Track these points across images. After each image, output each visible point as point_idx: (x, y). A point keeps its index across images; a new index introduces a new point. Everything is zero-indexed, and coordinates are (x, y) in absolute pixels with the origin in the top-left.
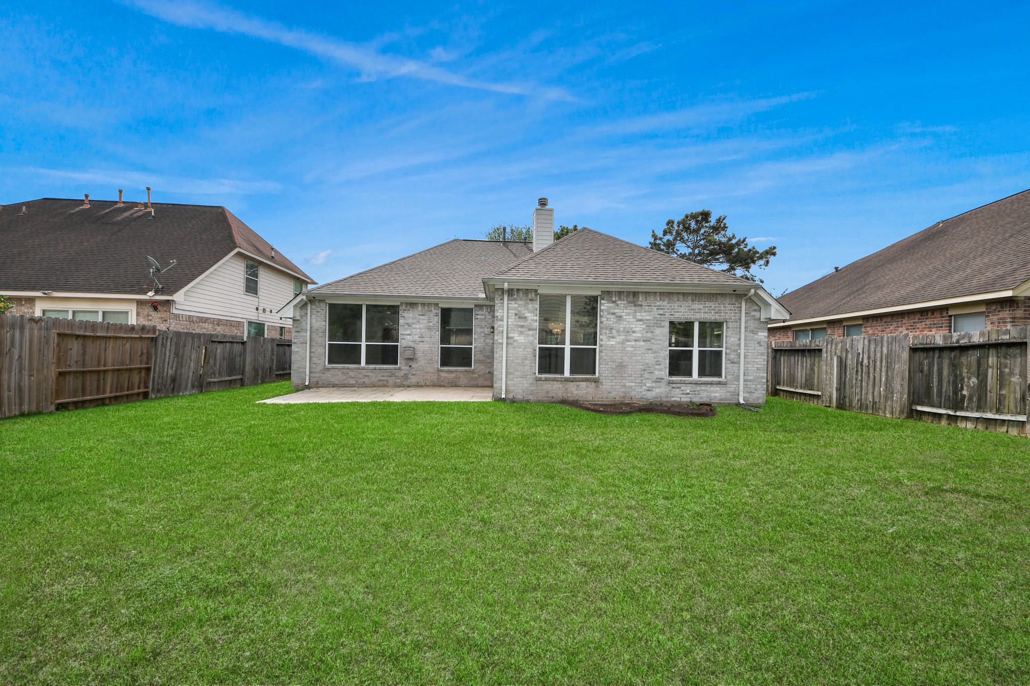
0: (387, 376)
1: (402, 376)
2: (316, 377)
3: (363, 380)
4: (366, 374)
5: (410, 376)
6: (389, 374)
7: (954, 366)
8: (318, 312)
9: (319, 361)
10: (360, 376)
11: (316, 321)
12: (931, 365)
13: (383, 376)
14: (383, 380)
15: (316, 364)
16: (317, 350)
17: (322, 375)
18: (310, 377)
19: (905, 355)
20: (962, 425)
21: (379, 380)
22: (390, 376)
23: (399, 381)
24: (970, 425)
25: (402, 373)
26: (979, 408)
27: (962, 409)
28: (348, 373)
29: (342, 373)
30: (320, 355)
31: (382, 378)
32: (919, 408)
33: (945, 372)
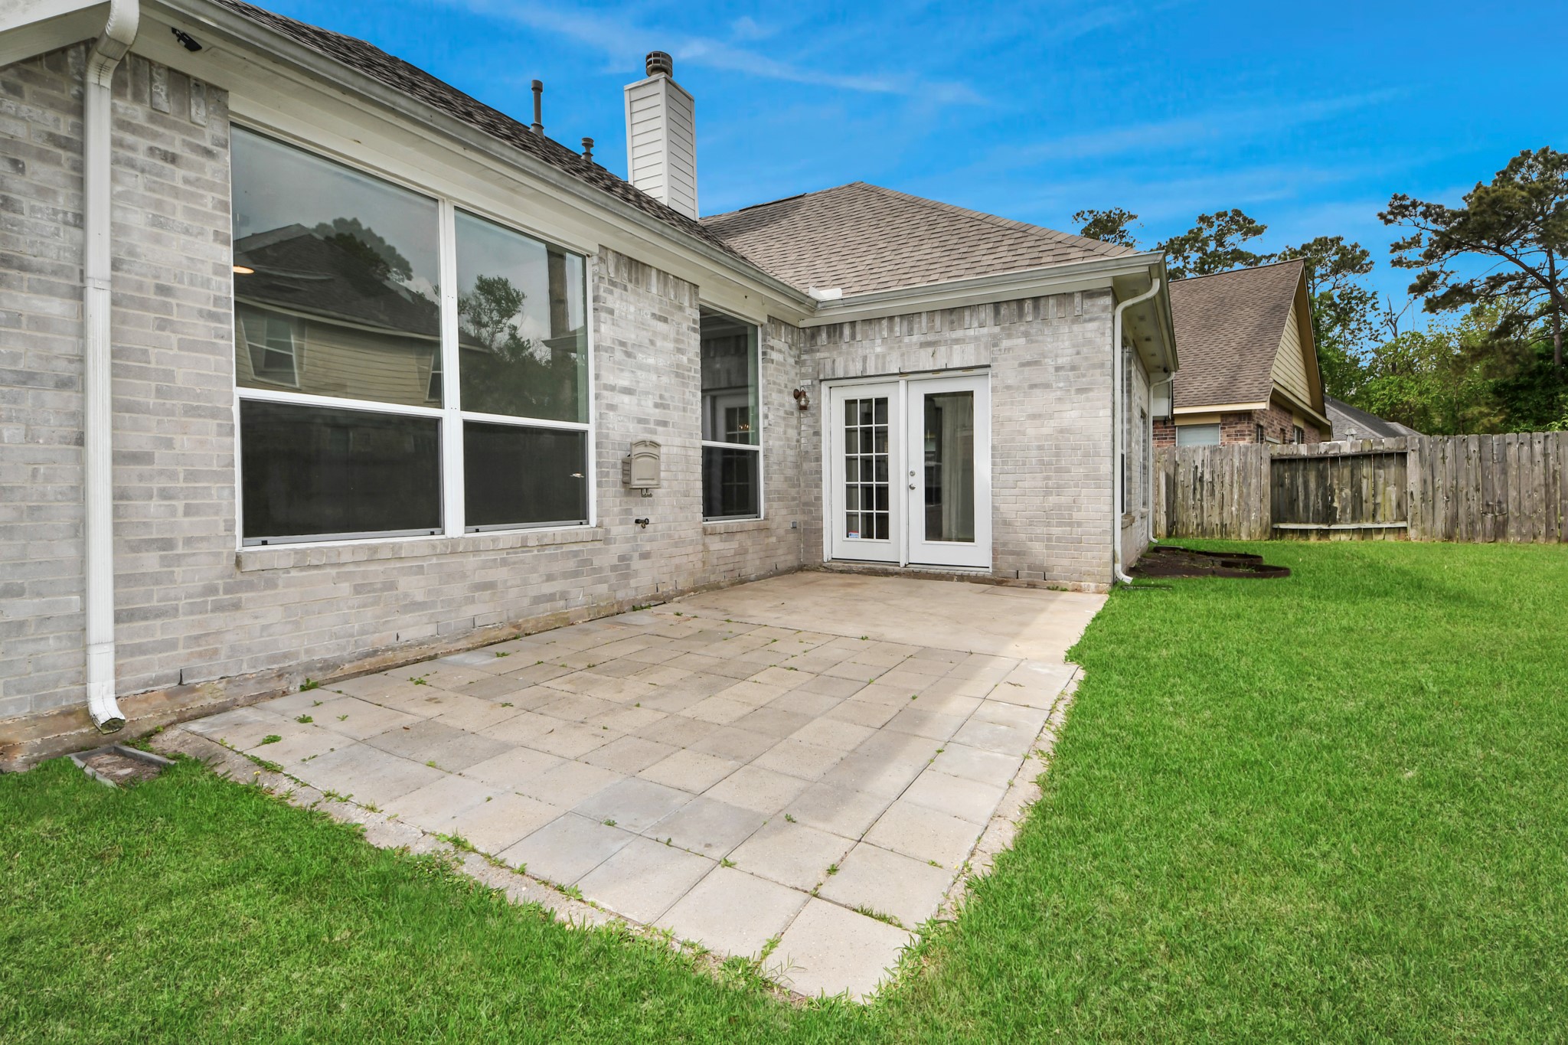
0: (566, 575)
1: (614, 568)
2: (172, 645)
3: (469, 612)
4: (479, 577)
5: (636, 564)
6: (571, 564)
7: (1322, 477)
8: (172, 159)
9: (187, 525)
10: (457, 590)
11: (157, 222)
12: (1293, 479)
13: (550, 578)
14: (551, 598)
15: (167, 544)
16: (169, 444)
17: (218, 621)
18: (120, 651)
19: (1266, 468)
20: (1334, 538)
21: (538, 600)
22: (576, 574)
23: (603, 589)
24: (1344, 537)
25: (608, 558)
26: (1354, 519)
27: (1335, 522)
28: (391, 586)
29: (358, 589)
30: (191, 476)
31: (548, 588)
32: (1282, 526)
33: (1312, 485)
